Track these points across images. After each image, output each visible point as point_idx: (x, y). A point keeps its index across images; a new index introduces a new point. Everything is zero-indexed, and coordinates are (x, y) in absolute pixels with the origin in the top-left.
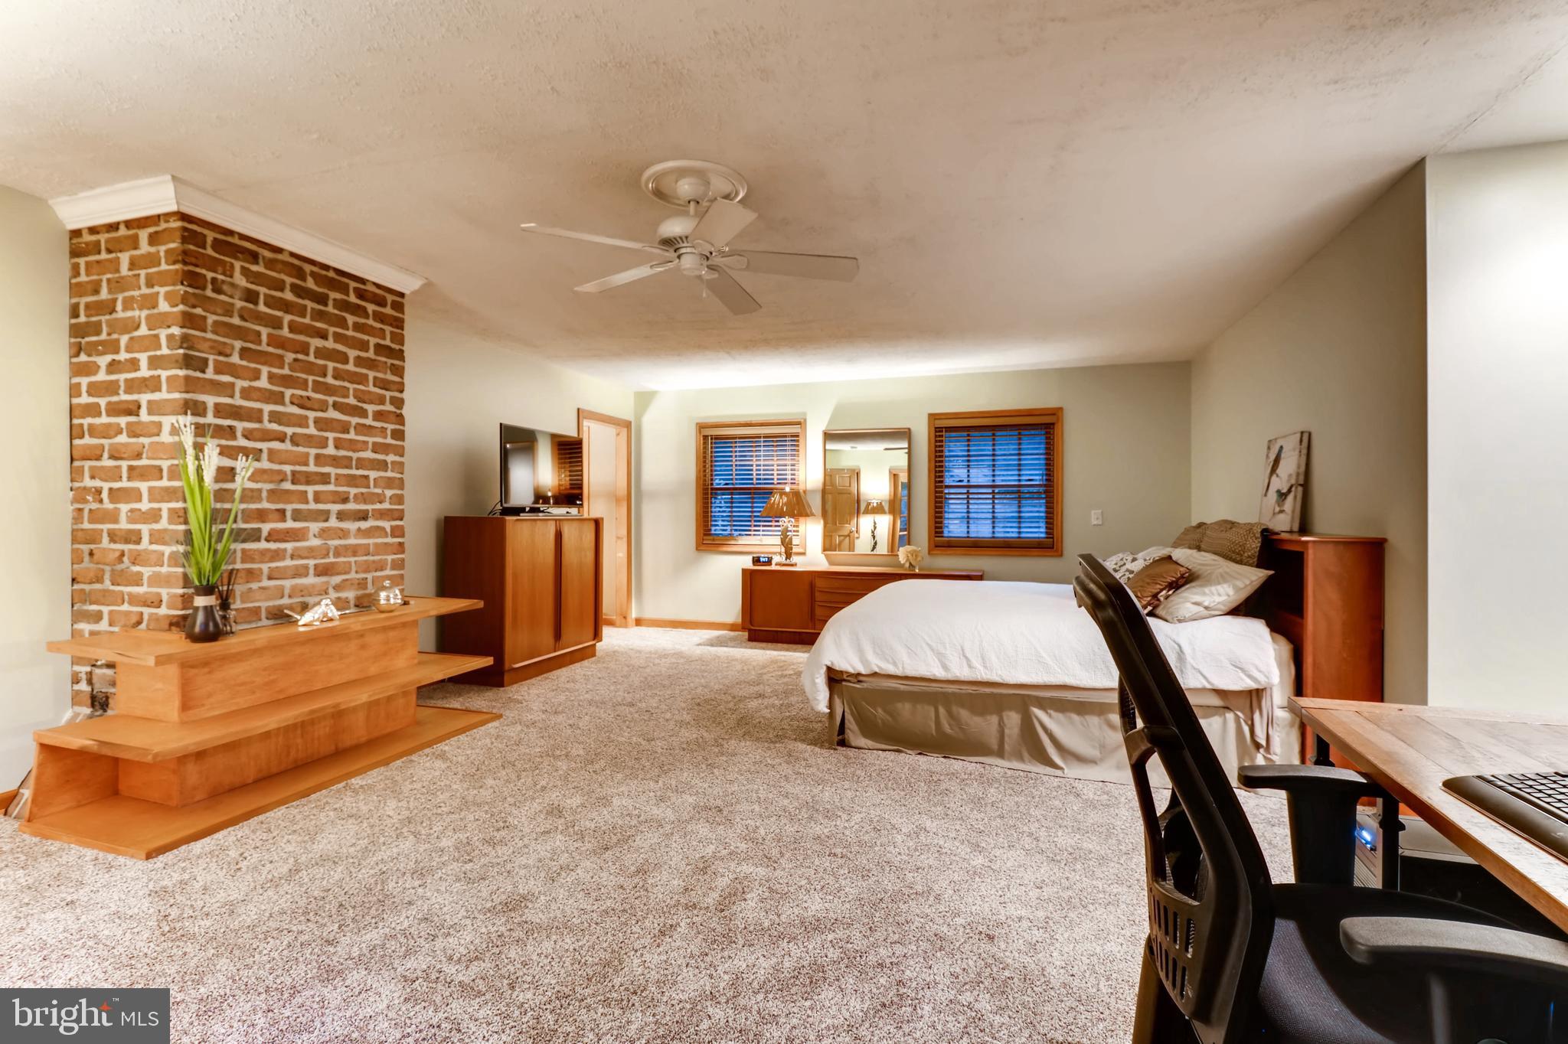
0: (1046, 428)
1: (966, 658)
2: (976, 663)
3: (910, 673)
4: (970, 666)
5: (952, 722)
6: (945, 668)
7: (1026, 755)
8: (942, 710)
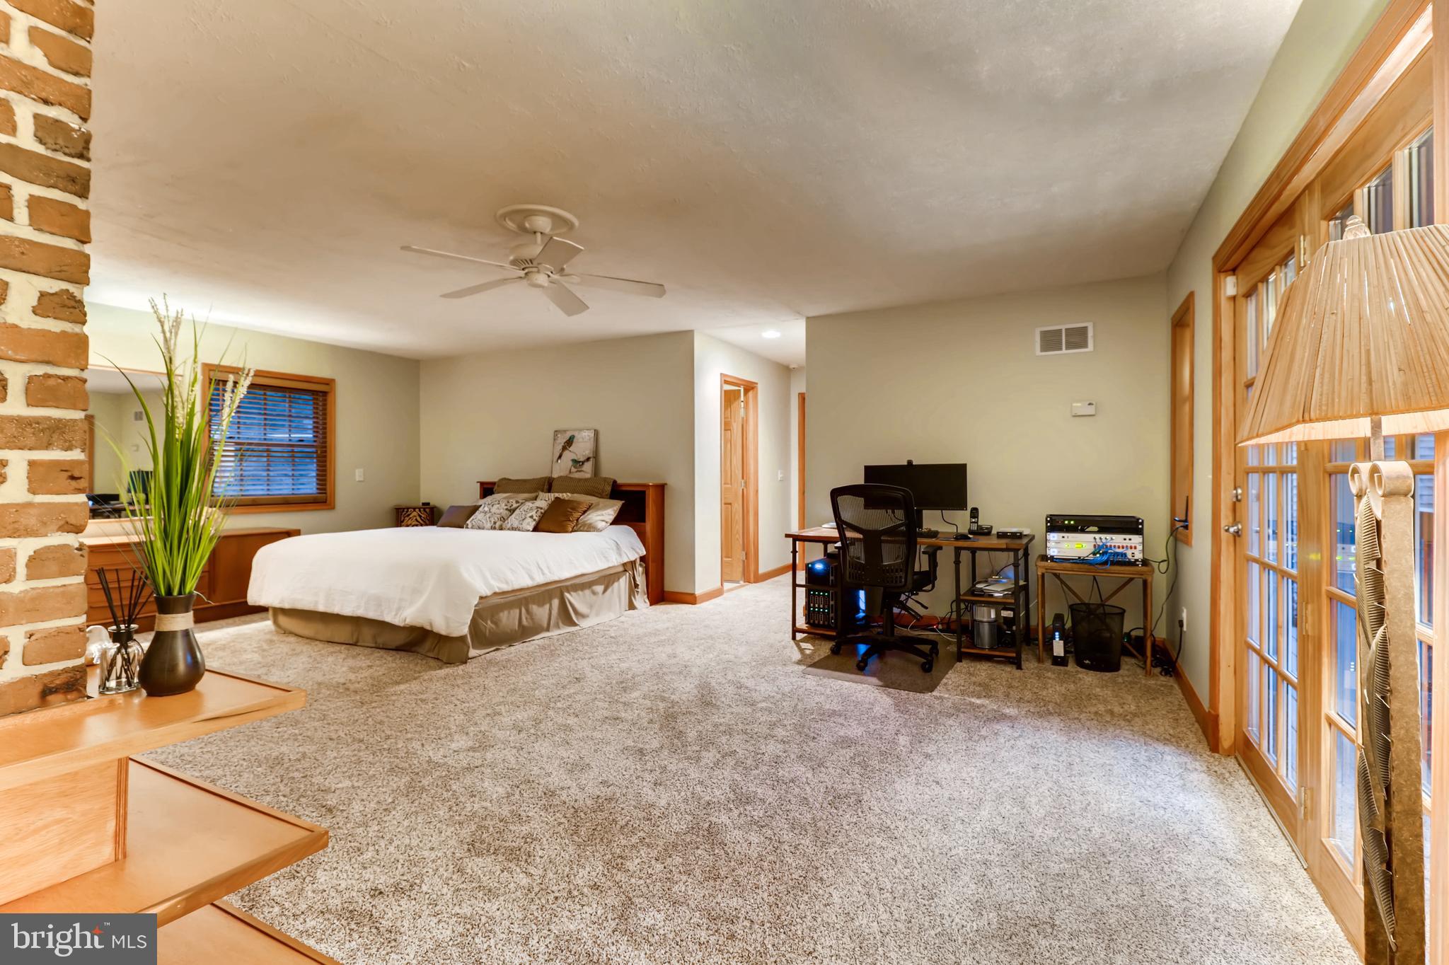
0: (313, 394)
1: (540, 568)
2: (546, 571)
3: (517, 586)
4: (543, 574)
5: (528, 617)
6: (532, 578)
7: (561, 624)
8: (523, 610)
